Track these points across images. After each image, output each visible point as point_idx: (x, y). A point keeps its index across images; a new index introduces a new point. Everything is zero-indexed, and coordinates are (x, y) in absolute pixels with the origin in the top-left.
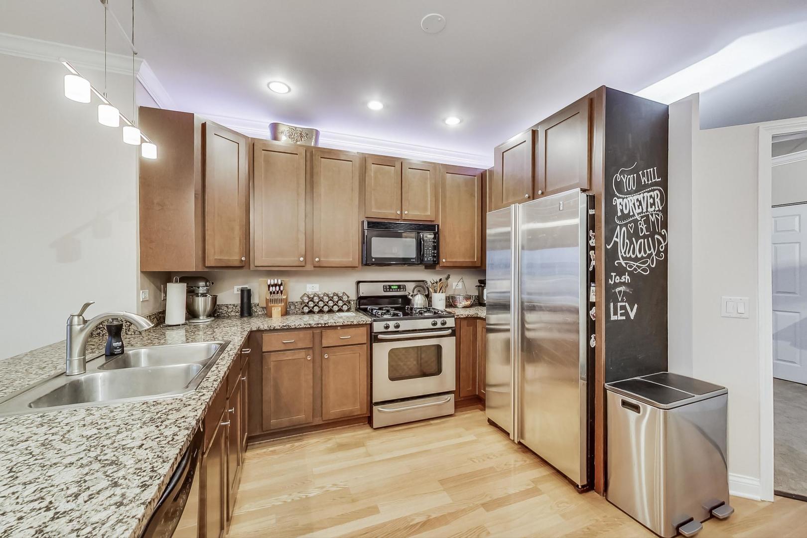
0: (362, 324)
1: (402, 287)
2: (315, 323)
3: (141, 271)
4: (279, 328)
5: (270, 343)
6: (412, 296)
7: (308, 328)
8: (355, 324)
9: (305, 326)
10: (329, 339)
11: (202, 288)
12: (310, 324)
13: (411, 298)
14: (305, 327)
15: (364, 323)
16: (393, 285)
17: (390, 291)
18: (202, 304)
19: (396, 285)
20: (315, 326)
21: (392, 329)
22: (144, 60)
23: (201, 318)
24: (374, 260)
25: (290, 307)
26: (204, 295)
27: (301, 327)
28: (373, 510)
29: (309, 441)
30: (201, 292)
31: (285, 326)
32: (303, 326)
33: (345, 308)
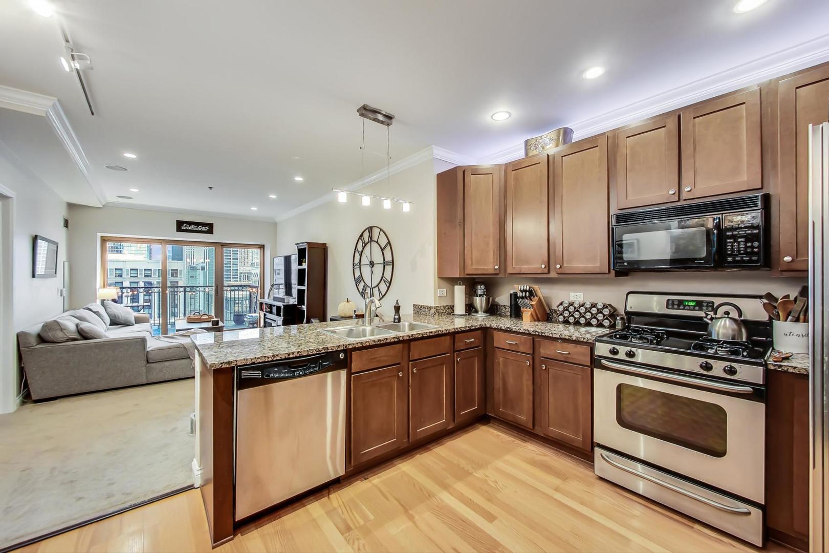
0: (583, 342)
1: (705, 304)
2: (533, 330)
3: (438, 277)
4: (504, 328)
5: (501, 341)
6: (712, 319)
7: (527, 333)
8: (574, 339)
9: (524, 331)
10: (546, 350)
11: (480, 289)
12: (528, 331)
13: (709, 322)
14: (524, 333)
15: (585, 341)
16: (687, 301)
17: (678, 309)
18: (479, 302)
19: (693, 301)
20: (533, 333)
21: (622, 356)
22: (434, 146)
23: (480, 313)
24: (626, 264)
25: (552, 314)
26: (480, 295)
27: (520, 331)
28: (491, 518)
29: (529, 446)
30: (479, 293)
31: (508, 328)
32: (522, 331)
33: (606, 323)
